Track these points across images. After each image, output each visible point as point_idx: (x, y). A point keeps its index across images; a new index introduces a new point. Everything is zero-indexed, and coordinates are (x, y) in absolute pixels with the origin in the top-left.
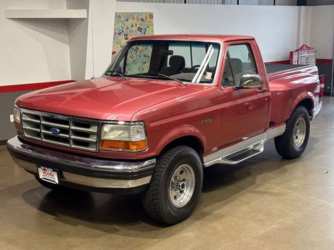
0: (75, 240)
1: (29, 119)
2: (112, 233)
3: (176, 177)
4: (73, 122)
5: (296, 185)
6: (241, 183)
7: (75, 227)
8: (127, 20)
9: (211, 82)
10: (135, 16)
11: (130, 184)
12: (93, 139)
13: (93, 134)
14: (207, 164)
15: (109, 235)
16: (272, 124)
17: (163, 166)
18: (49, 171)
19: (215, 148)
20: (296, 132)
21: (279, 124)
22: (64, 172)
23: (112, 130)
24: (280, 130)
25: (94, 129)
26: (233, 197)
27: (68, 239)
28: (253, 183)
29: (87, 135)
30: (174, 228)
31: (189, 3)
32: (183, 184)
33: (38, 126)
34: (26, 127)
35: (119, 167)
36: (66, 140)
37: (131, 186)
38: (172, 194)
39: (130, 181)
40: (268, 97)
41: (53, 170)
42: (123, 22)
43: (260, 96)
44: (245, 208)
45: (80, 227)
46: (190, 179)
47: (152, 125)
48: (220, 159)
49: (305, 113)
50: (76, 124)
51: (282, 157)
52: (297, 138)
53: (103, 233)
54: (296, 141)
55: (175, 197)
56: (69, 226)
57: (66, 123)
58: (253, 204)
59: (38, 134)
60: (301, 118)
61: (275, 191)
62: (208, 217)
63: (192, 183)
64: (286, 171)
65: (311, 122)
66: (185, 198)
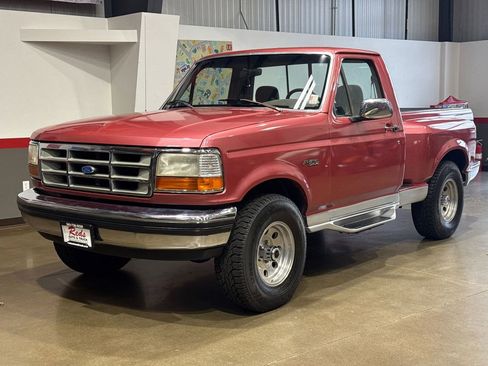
0: (116, 330)
1: (51, 157)
2: (172, 322)
3: (266, 242)
4: (115, 154)
5: (446, 268)
6: (364, 266)
7: (115, 316)
8: (195, 51)
9: (317, 107)
10: (207, 46)
11: (198, 243)
12: (144, 177)
13: (144, 168)
14: (312, 228)
15: (166, 325)
16: (407, 183)
17: (247, 220)
18: (79, 228)
19: (323, 207)
20: (443, 201)
21: (419, 184)
22: (100, 229)
23: (171, 162)
24: (420, 193)
25: (145, 162)
26: (352, 281)
27: (104, 329)
28: (382, 266)
29: (135, 171)
30: (264, 316)
31: (283, 31)
32: (277, 252)
33: (63, 166)
34: (46, 169)
35: (182, 217)
36: (105, 183)
37: (199, 246)
38: (260, 267)
39: (198, 238)
40: (402, 139)
41: (85, 227)
42: (188, 54)
43: (389, 136)
44: (370, 294)
45: (122, 315)
46: (287, 247)
47: (231, 156)
48: (332, 223)
49: (456, 172)
50: (120, 157)
51: (423, 237)
52: (445, 209)
53: (157, 322)
54: (443, 214)
55: (265, 272)
56: (106, 315)
57: (105, 156)
58: (382, 289)
59: (64, 179)
60: (450, 180)
61: (415, 275)
62: (314, 305)
63: (290, 251)
64: (430, 253)
65: (465, 188)
66: (280, 273)
